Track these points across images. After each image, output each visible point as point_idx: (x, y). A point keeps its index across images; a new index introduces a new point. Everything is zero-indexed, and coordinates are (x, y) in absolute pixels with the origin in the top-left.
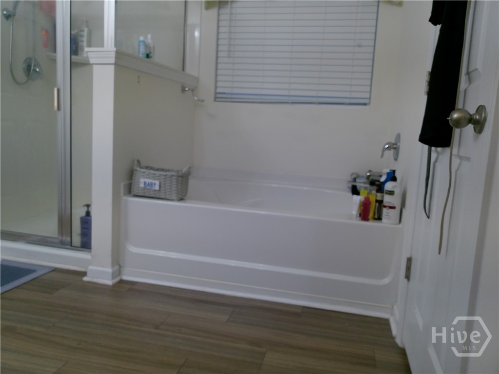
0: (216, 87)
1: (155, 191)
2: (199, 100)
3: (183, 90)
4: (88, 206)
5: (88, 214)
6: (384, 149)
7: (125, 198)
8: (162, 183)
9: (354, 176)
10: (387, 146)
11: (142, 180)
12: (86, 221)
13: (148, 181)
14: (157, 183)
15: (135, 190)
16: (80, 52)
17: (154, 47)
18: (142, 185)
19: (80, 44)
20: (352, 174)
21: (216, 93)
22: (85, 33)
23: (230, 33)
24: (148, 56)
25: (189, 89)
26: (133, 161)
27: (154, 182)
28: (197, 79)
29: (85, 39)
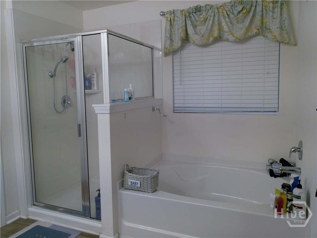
0: (174, 104)
1: (138, 187)
2: (164, 116)
3: (153, 110)
4: (99, 190)
5: (99, 195)
6: (291, 152)
7: (120, 191)
8: (142, 182)
9: (271, 161)
10: (293, 150)
11: (130, 181)
12: (98, 200)
13: (133, 181)
14: (139, 183)
15: (125, 186)
16: (92, 87)
17: (134, 92)
18: (130, 183)
19: (92, 82)
20: (269, 160)
21: (174, 107)
22: (95, 76)
23: (181, 69)
24: (130, 98)
25: (157, 109)
26: (124, 165)
27: (136, 182)
28: (162, 100)
29: (95, 79)
